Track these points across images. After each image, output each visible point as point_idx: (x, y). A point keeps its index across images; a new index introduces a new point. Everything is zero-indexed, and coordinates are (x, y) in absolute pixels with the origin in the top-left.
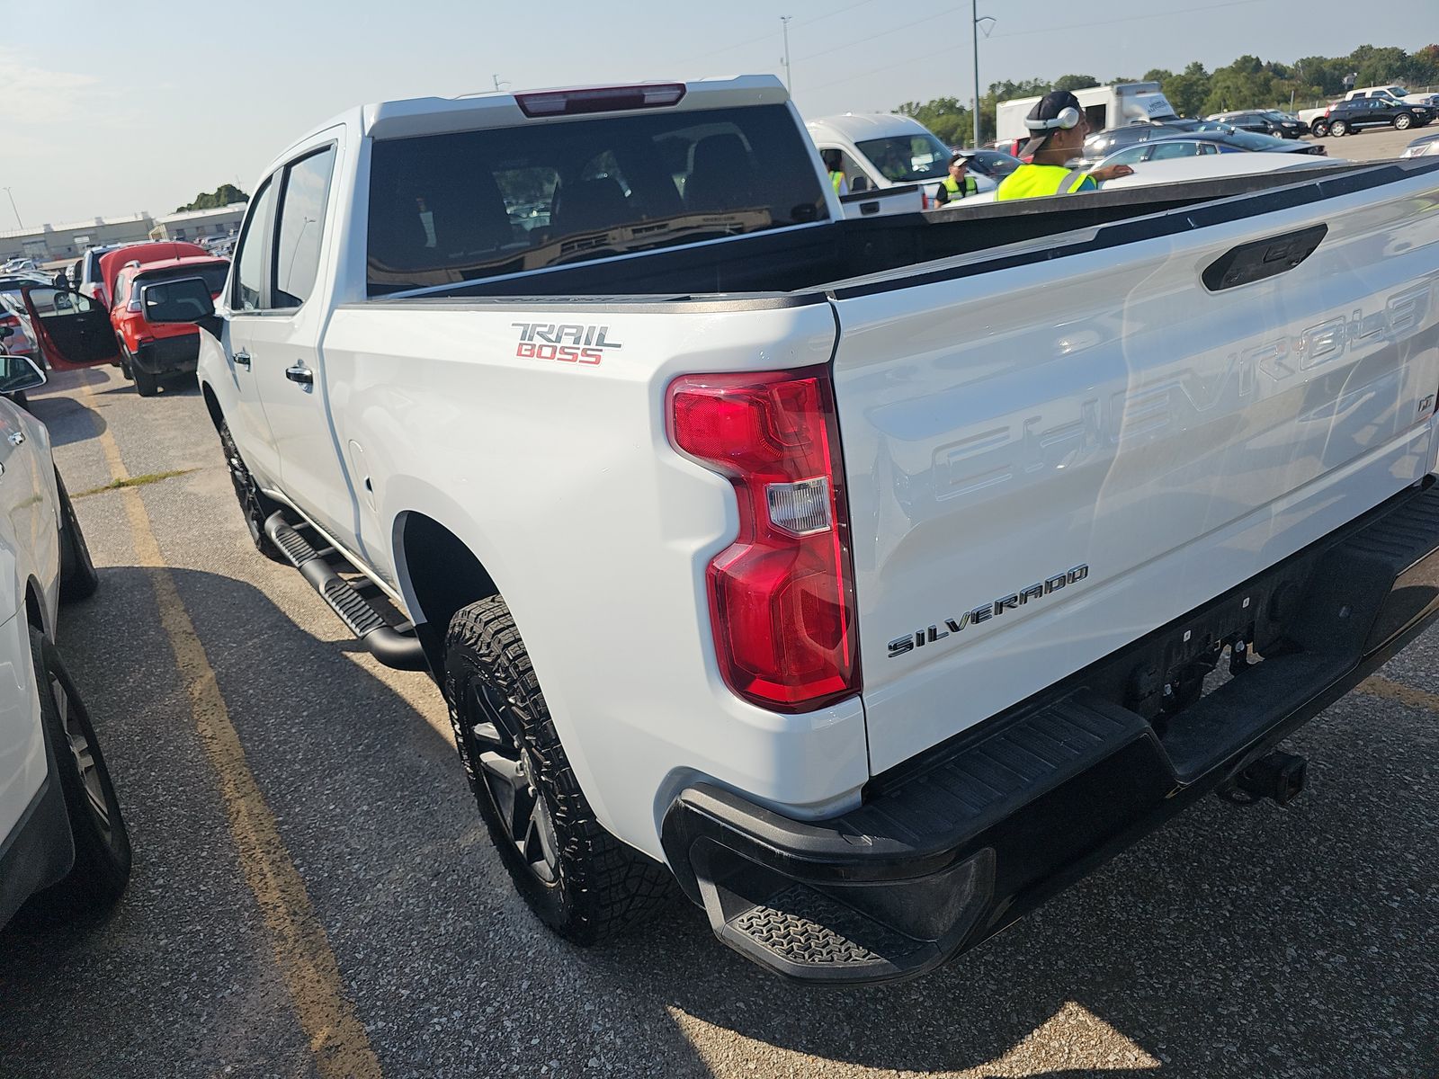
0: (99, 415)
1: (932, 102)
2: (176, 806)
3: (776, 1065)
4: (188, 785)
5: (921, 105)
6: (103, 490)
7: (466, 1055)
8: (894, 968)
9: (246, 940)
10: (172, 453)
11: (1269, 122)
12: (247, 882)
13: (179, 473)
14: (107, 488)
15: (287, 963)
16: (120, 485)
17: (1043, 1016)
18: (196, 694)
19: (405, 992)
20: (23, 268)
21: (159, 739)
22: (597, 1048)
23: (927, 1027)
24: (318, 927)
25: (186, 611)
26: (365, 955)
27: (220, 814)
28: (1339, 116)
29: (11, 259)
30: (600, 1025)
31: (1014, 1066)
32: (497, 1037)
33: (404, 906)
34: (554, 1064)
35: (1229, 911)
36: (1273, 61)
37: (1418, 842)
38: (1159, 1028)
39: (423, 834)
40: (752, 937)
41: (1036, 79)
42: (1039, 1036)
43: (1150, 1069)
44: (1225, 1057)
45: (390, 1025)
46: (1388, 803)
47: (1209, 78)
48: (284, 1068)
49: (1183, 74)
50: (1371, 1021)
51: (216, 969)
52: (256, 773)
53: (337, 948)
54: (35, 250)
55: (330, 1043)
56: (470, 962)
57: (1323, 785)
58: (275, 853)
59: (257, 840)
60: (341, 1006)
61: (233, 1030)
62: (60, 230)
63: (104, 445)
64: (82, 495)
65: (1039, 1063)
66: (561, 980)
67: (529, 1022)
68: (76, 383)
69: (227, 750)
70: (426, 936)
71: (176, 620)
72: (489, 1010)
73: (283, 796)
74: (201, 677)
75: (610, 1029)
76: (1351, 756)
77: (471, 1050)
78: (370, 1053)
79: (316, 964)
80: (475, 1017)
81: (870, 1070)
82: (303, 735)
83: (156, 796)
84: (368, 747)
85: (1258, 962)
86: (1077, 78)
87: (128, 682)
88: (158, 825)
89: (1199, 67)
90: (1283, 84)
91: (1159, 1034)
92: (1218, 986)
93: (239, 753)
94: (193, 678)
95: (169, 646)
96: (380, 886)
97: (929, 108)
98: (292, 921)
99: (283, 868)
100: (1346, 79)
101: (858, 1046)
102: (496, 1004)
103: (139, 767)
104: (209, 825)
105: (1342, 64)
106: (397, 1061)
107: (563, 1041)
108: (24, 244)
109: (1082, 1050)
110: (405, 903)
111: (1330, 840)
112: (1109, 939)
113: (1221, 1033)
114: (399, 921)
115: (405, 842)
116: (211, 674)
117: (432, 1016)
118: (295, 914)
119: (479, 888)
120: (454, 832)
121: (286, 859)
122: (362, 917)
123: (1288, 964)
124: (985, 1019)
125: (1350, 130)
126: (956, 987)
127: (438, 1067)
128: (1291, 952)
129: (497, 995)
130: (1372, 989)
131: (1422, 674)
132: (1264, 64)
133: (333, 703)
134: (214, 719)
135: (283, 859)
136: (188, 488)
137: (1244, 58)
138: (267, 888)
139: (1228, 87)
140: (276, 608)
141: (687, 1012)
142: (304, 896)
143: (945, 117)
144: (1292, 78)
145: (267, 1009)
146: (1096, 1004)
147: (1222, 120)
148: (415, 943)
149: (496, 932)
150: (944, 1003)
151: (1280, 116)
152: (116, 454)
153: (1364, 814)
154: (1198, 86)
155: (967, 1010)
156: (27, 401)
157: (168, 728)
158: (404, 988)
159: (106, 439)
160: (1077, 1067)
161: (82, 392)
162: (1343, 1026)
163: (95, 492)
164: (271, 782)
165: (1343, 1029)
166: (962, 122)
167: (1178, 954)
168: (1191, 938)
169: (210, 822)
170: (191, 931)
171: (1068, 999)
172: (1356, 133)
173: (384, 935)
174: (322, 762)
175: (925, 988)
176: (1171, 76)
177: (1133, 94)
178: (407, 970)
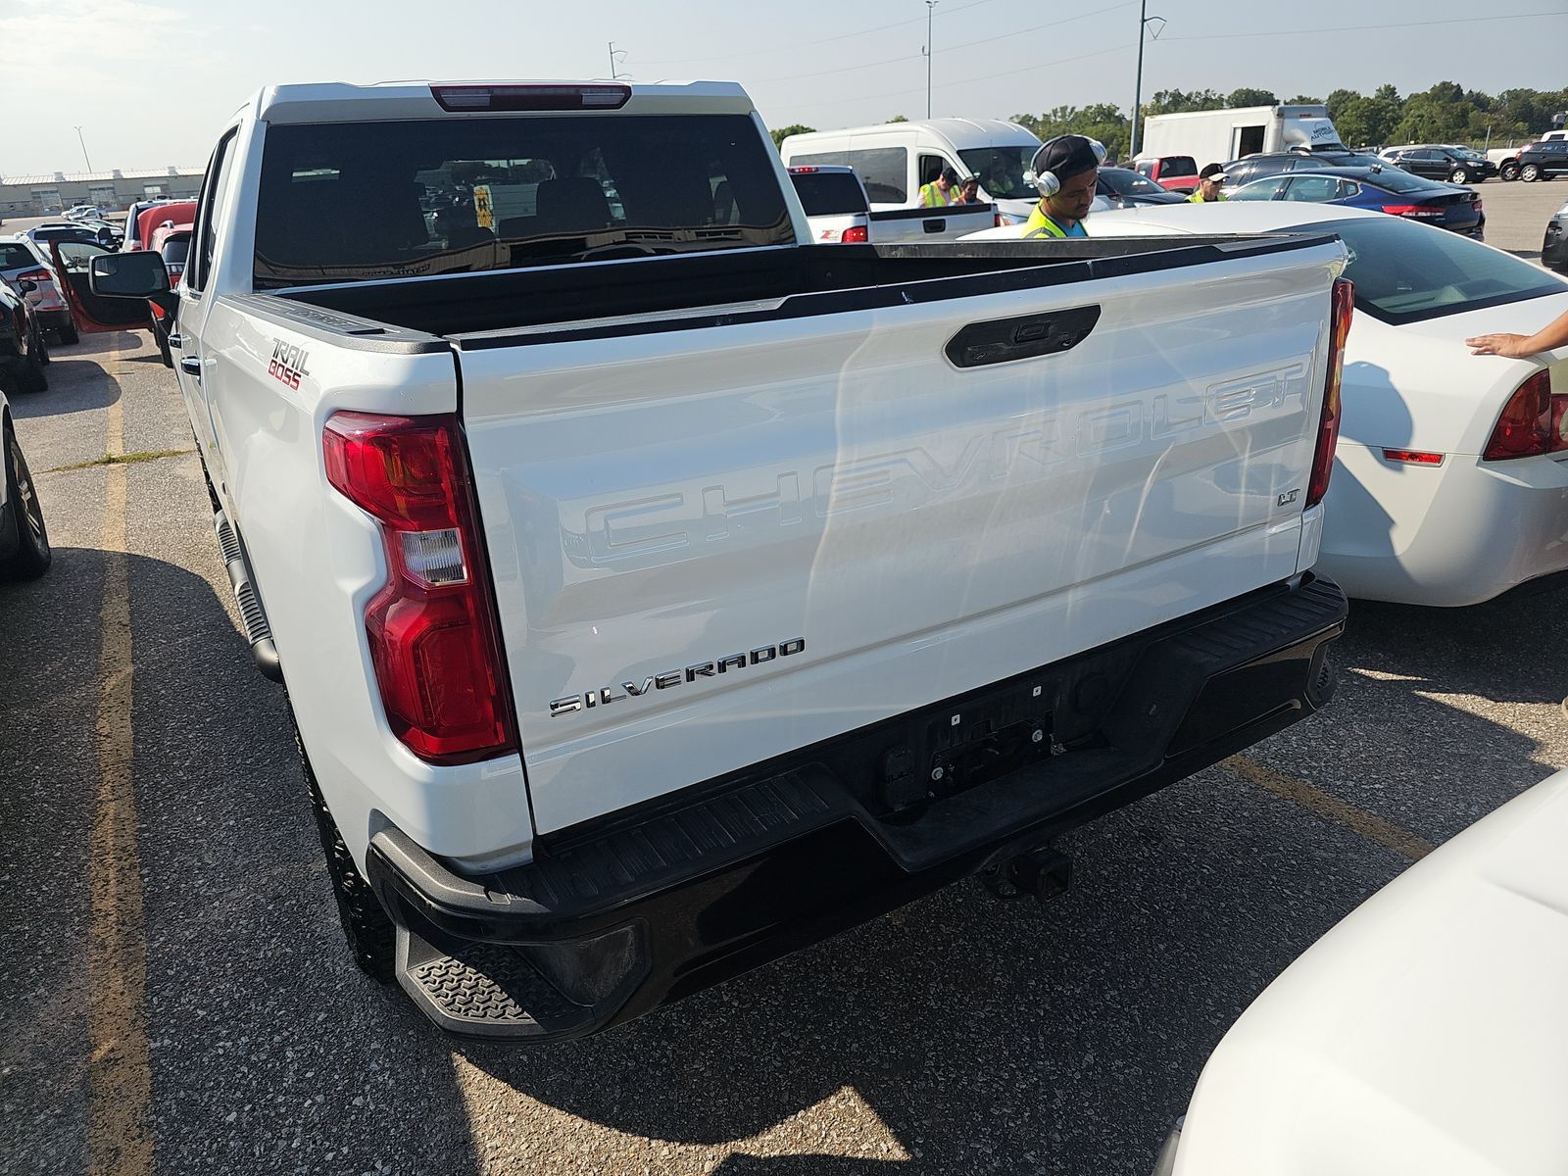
0: (117, 383)
1: (1090, 107)
2: (48, 802)
3: (535, 1122)
4: (67, 783)
5: (1076, 110)
6: (91, 465)
7: (238, 1081)
8: (540, 1030)
9: (68, 945)
10: (176, 431)
11: (1453, 160)
12: (89, 887)
13: (175, 454)
14: (96, 463)
15: (99, 972)
16: (111, 461)
17: (816, 1095)
18: (108, 690)
19: (201, 1013)
20: (87, 215)
21: (55, 732)
22: (368, 1087)
23: (697, 1097)
24: (141, 940)
25: (129, 601)
26: (177, 971)
27: (87, 815)
28: (1531, 158)
29: (76, 205)
30: (379, 1064)
31: (765, 1145)
32: (274, 1067)
33: (232, 927)
34: (320, 1099)
35: (1045, 1010)
36: (1476, 91)
37: (1269, 960)
38: (924, 1122)
39: (279, 855)
40: (423, 986)
41: (1208, 91)
42: (802, 1117)
43: (899, 1163)
44: (977, 1157)
45: (176, 1044)
46: (1255, 916)
47: (1401, 104)
48: (59, 1076)
49: (1372, 97)
50: (1139, 1138)
51: (29, 971)
52: (137, 776)
53: (153, 962)
54: (104, 196)
55: (112, 1056)
56: (276, 990)
57: (1198, 889)
58: (126, 860)
59: (114, 845)
60: (136, 1020)
61: (24, 1033)
62: (129, 177)
63: (110, 417)
64: (69, 468)
65: (791, 1145)
66: (359, 1016)
67: (311, 1054)
68: (106, 347)
69: (118, 750)
70: (243, 959)
71: (116, 609)
72: (277, 1038)
73: (156, 803)
74: (120, 671)
75: (387, 1069)
76: (1240, 862)
77: (244, 1076)
78: (147, 1069)
79: (126, 976)
80: (262, 1044)
81: (624, 1135)
82: (198, 742)
83: (33, 790)
84: (258, 760)
85: (1051, 1065)
86: (1254, 93)
87: (46, 670)
88: (24, 820)
89: (1391, 91)
90: (1484, 117)
91: (921, 1128)
92: (1001, 1085)
93: (127, 754)
94: (110, 672)
95: (99, 637)
96: (217, 904)
97: (1084, 114)
98: (119, 930)
99: (129, 877)
100: (1555, 117)
101: (622, 1110)
102: (286, 1034)
103: (26, 760)
104: (73, 825)
105: (1554, 98)
106: (169, 1080)
107: (336, 1077)
108: (91, 190)
109: (838, 1136)
110: (235, 924)
111: (1179, 948)
112: (912, 1027)
113: (984, 1133)
114: (222, 941)
115: (258, 861)
116: (130, 669)
117: (219, 1039)
118: (124, 923)
119: (313, 915)
120: (310, 856)
121: (135, 867)
122: (187, 933)
123: (1081, 1071)
124: (757, 1095)
125: (1543, 176)
126: (741, 1059)
127: (206, 1090)
128: (1089, 1058)
129: (290, 1023)
130: (1155, 1106)
131: (1351, 784)
132: (1465, 92)
133: (240, 711)
134: (115, 717)
135: (132, 867)
136: (179, 471)
137: (1444, 84)
138: (105, 895)
139: (1422, 116)
140: (220, 606)
141: (468, 1060)
142: (139, 907)
143: (1100, 125)
144: (1495, 110)
145: (64, 1015)
146: (872, 1091)
147: (1401, 153)
148: (230, 964)
149: (313, 961)
150: (723, 1075)
151: (1469, 153)
152: (119, 427)
153: (1226, 925)
154: (1386, 113)
155: (743, 1085)
156: (49, 361)
157: (68, 721)
158: (203, 1009)
159: (115, 411)
160: (827, 1152)
161: (109, 357)
162: (1109, 1140)
163: (82, 466)
164: (150, 787)
165: (1108, 1143)
166: (1119, 133)
167: (975, 1048)
168: (995, 1033)
169: (75, 822)
170: (18, 931)
171: (846, 1084)
172: (1549, 180)
173: (203, 954)
174: (206, 772)
175: (710, 1059)
176: (1359, 98)
177: (1297, 117)
178: (211, 991)
